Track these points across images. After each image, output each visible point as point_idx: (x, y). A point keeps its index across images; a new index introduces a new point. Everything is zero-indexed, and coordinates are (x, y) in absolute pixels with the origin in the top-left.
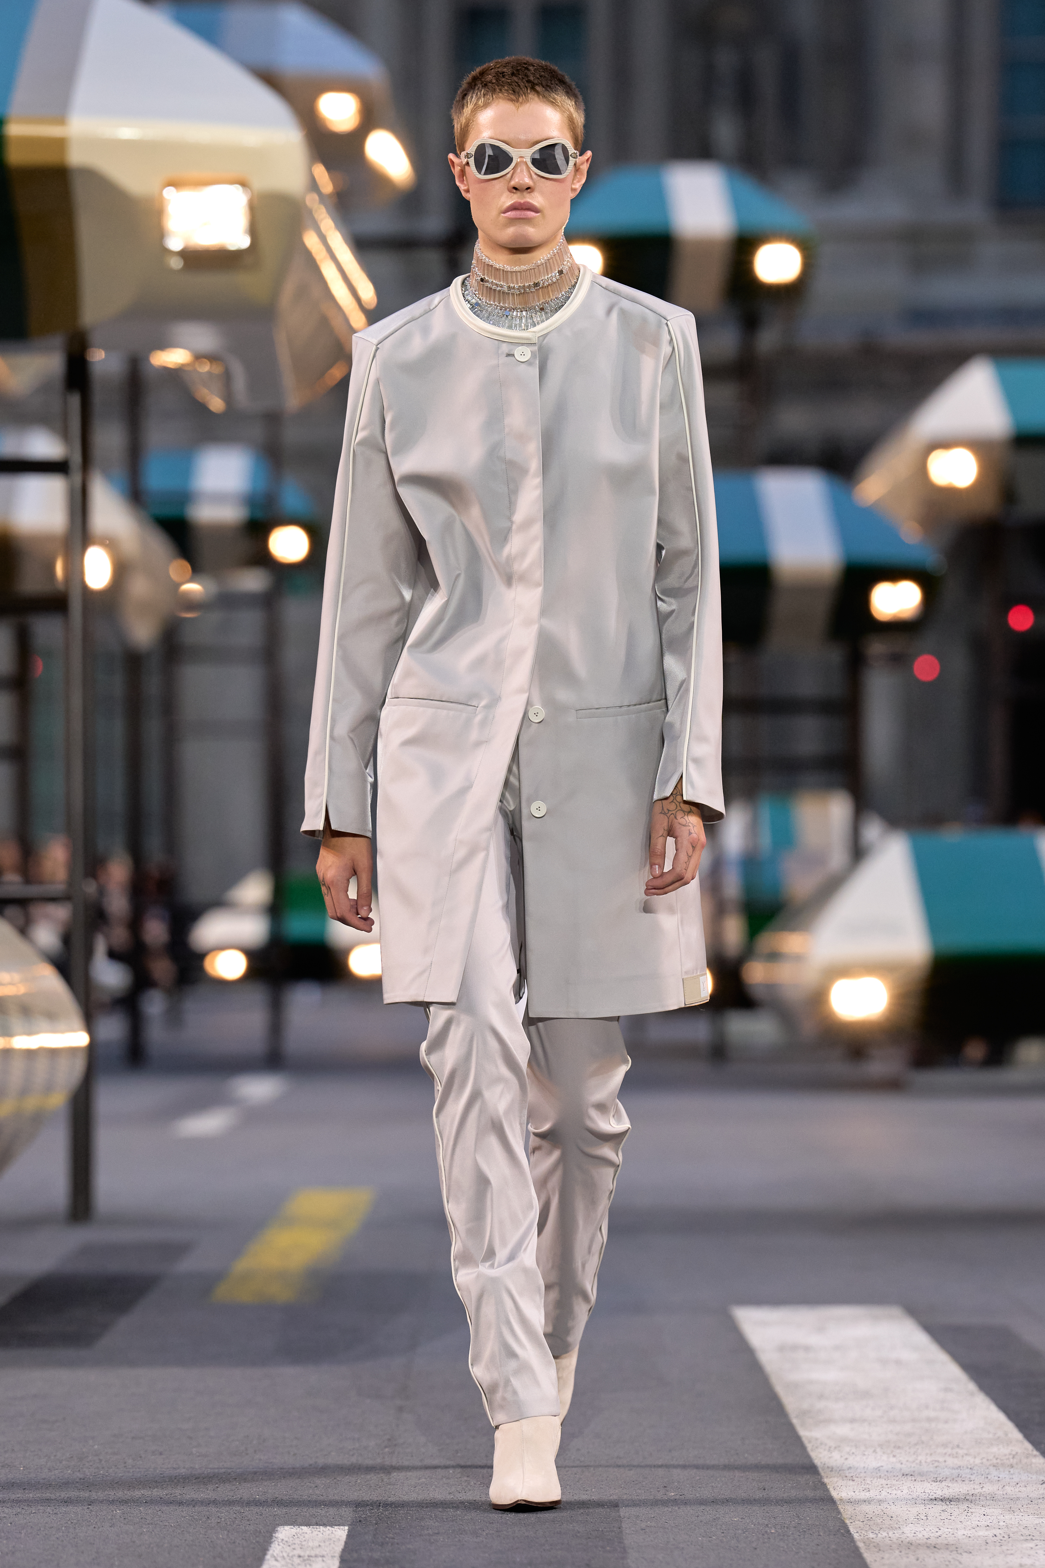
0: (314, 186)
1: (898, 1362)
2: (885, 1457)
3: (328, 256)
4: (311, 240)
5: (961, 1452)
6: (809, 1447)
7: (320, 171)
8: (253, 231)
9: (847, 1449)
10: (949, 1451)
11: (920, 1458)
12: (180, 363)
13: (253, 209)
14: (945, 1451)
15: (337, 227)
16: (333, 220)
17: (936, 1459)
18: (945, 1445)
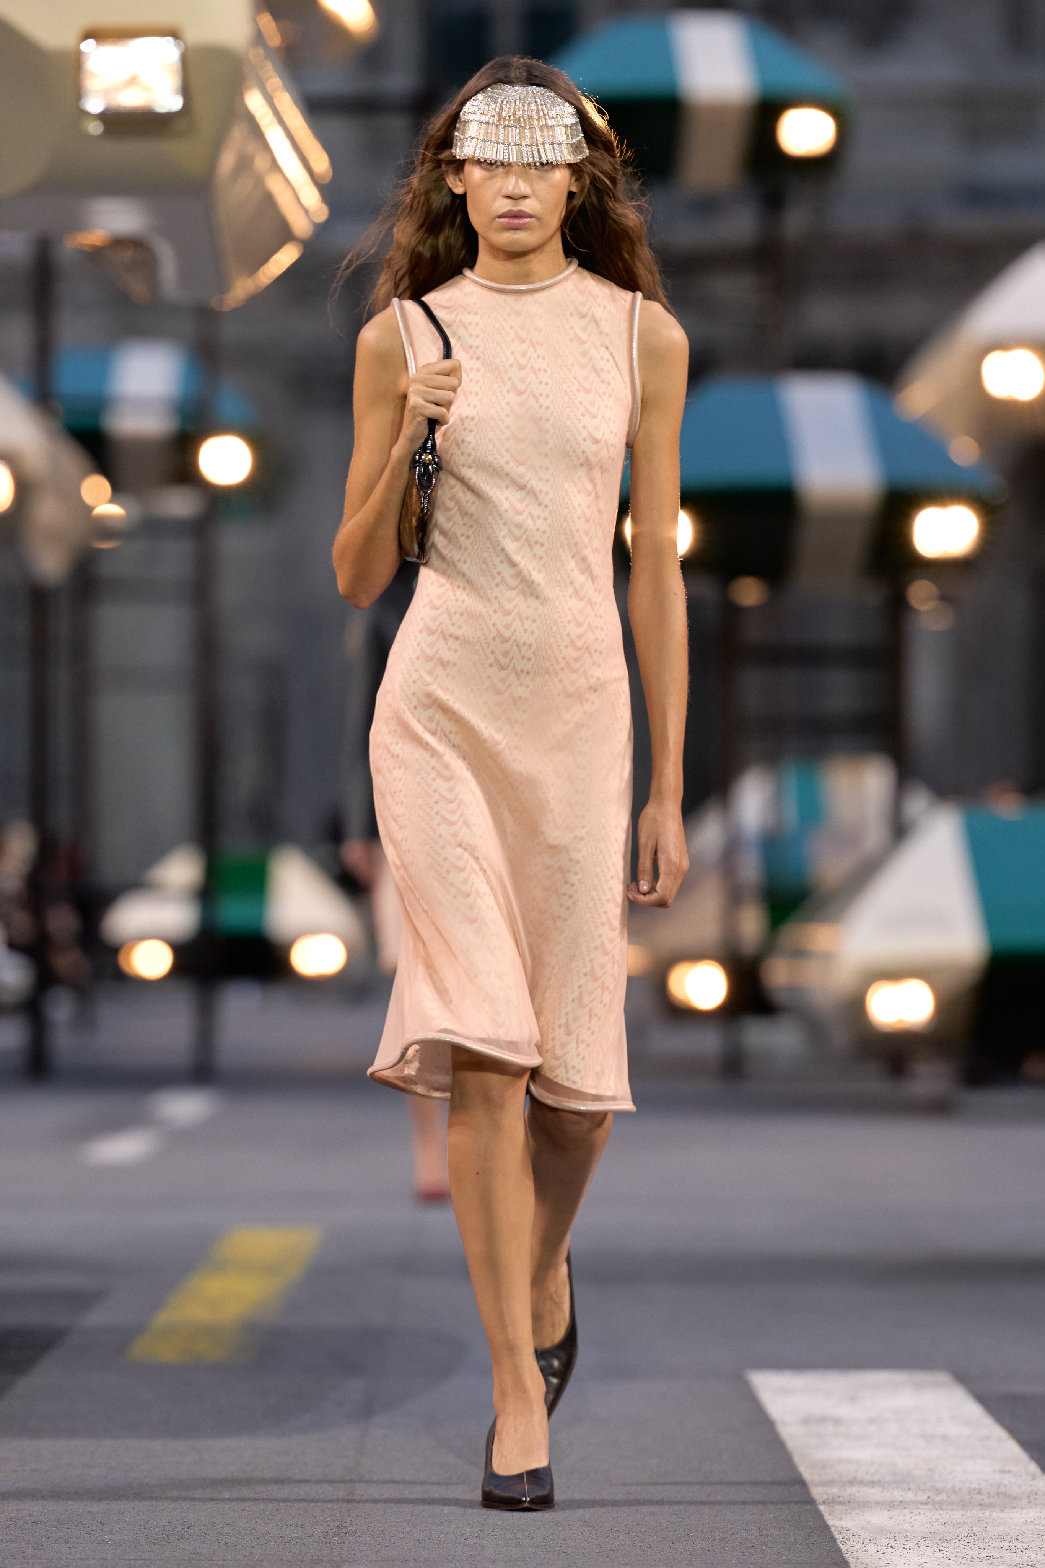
0: (259, 38)
1: (945, 1438)
2: (929, 1551)
3: (275, 120)
4: (254, 101)
5: (1019, 1545)
6: (839, 1538)
7: (267, 21)
8: (186, 90)
9: (885, 1542)
10: (1006, 1545)
11: (971, 1553)
12: (98, 246)
13: (186, 63)
14: (1001, 1545)
15: (286, 87)
16: (281, 78)
17: (991, 1555)
18: (1001, 1538)
